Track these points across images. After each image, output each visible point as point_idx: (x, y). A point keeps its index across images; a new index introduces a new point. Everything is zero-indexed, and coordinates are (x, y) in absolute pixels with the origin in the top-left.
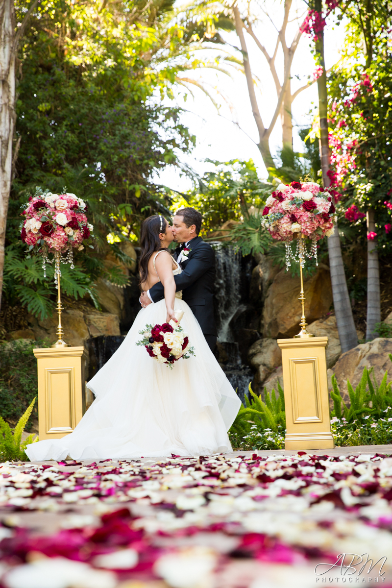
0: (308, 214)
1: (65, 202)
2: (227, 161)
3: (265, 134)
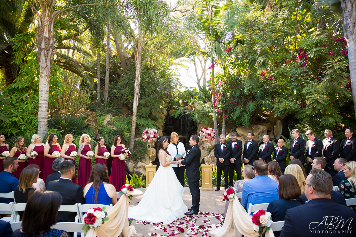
0: (209, 137)
1: (153, 131)
2: (189, 87)
3: (199, 80)
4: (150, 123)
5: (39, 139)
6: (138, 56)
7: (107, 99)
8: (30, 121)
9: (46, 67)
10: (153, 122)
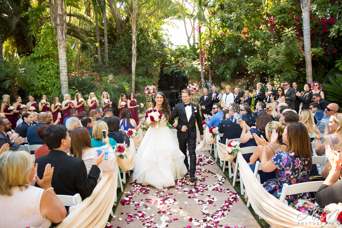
0: (195, 90)
1: (152, 88)
2: (180, 45)
3: (189, 38)
4: (147, 80)
5: (68, 97)
6: (134, 22)
7: (107, 61)
8: (53, 84)
9: (63, 39)
10: (149, 79)
